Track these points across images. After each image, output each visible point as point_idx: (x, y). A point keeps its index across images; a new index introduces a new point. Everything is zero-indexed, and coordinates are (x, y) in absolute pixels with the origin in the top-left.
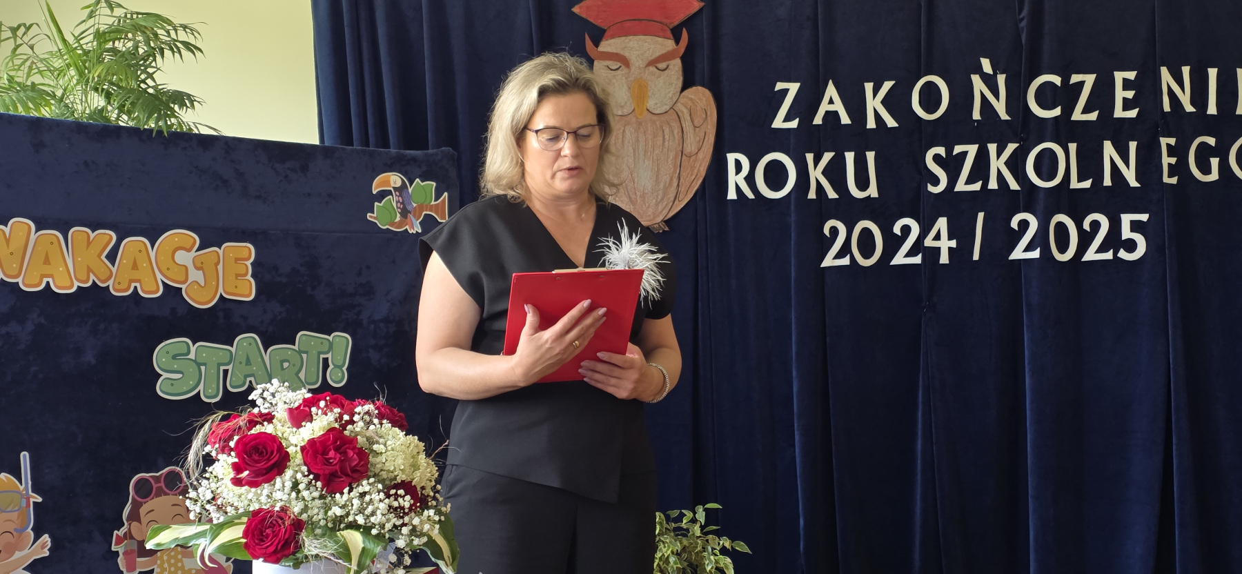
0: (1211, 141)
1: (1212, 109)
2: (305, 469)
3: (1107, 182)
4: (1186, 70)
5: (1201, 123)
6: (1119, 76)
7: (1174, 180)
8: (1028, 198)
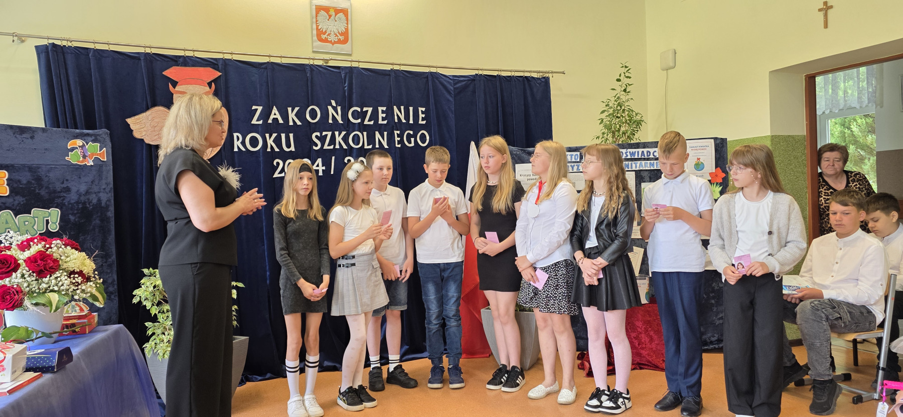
0: (411, 132)
1: (411, 122)
2: (27, 268)
3: (377, 146)
4: (402, 108)
5: (408, 126)
6: (380, 109)
7: (399, 146)
8: (350, 151)
